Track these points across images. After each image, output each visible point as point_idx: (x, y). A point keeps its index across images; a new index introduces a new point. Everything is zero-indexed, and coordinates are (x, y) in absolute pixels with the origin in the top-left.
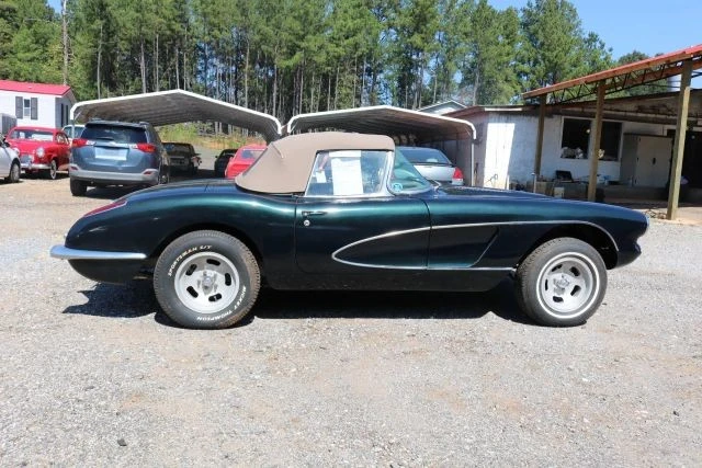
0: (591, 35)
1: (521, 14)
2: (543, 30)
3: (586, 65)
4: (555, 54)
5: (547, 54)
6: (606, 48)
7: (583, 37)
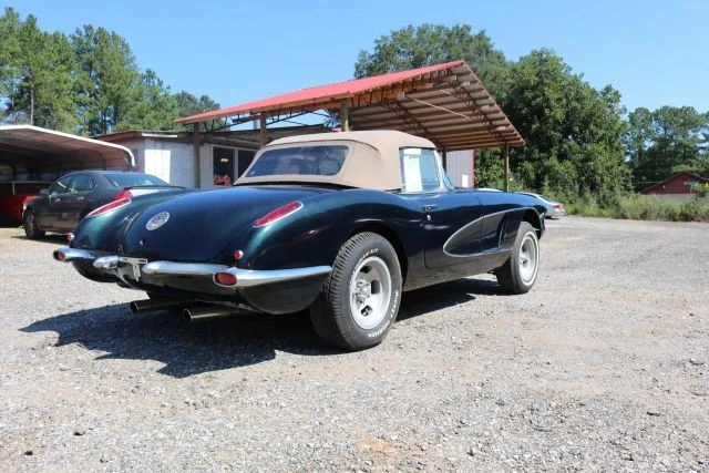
0: (149, 72)
1: (70, 40)
2: (101, 60)
3: (147, 100)
4: (117, 85)
5: (107, 85)
6: (164, 86)
7: (140, 73)
